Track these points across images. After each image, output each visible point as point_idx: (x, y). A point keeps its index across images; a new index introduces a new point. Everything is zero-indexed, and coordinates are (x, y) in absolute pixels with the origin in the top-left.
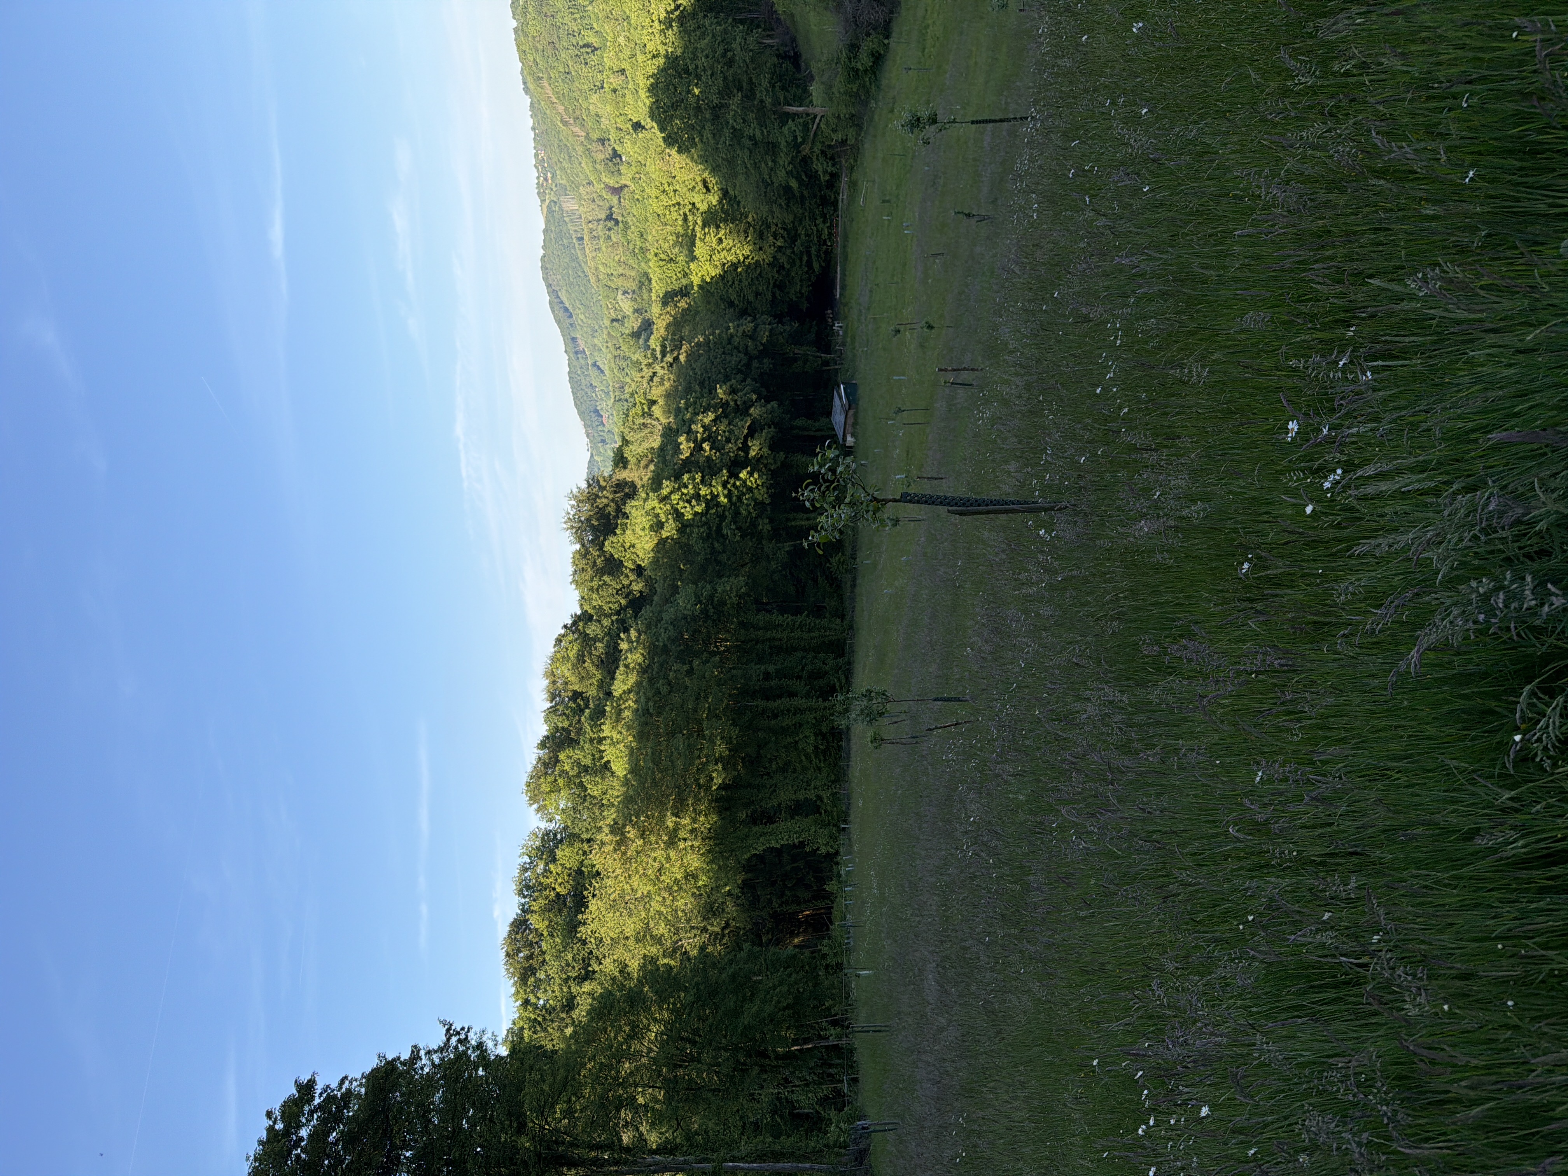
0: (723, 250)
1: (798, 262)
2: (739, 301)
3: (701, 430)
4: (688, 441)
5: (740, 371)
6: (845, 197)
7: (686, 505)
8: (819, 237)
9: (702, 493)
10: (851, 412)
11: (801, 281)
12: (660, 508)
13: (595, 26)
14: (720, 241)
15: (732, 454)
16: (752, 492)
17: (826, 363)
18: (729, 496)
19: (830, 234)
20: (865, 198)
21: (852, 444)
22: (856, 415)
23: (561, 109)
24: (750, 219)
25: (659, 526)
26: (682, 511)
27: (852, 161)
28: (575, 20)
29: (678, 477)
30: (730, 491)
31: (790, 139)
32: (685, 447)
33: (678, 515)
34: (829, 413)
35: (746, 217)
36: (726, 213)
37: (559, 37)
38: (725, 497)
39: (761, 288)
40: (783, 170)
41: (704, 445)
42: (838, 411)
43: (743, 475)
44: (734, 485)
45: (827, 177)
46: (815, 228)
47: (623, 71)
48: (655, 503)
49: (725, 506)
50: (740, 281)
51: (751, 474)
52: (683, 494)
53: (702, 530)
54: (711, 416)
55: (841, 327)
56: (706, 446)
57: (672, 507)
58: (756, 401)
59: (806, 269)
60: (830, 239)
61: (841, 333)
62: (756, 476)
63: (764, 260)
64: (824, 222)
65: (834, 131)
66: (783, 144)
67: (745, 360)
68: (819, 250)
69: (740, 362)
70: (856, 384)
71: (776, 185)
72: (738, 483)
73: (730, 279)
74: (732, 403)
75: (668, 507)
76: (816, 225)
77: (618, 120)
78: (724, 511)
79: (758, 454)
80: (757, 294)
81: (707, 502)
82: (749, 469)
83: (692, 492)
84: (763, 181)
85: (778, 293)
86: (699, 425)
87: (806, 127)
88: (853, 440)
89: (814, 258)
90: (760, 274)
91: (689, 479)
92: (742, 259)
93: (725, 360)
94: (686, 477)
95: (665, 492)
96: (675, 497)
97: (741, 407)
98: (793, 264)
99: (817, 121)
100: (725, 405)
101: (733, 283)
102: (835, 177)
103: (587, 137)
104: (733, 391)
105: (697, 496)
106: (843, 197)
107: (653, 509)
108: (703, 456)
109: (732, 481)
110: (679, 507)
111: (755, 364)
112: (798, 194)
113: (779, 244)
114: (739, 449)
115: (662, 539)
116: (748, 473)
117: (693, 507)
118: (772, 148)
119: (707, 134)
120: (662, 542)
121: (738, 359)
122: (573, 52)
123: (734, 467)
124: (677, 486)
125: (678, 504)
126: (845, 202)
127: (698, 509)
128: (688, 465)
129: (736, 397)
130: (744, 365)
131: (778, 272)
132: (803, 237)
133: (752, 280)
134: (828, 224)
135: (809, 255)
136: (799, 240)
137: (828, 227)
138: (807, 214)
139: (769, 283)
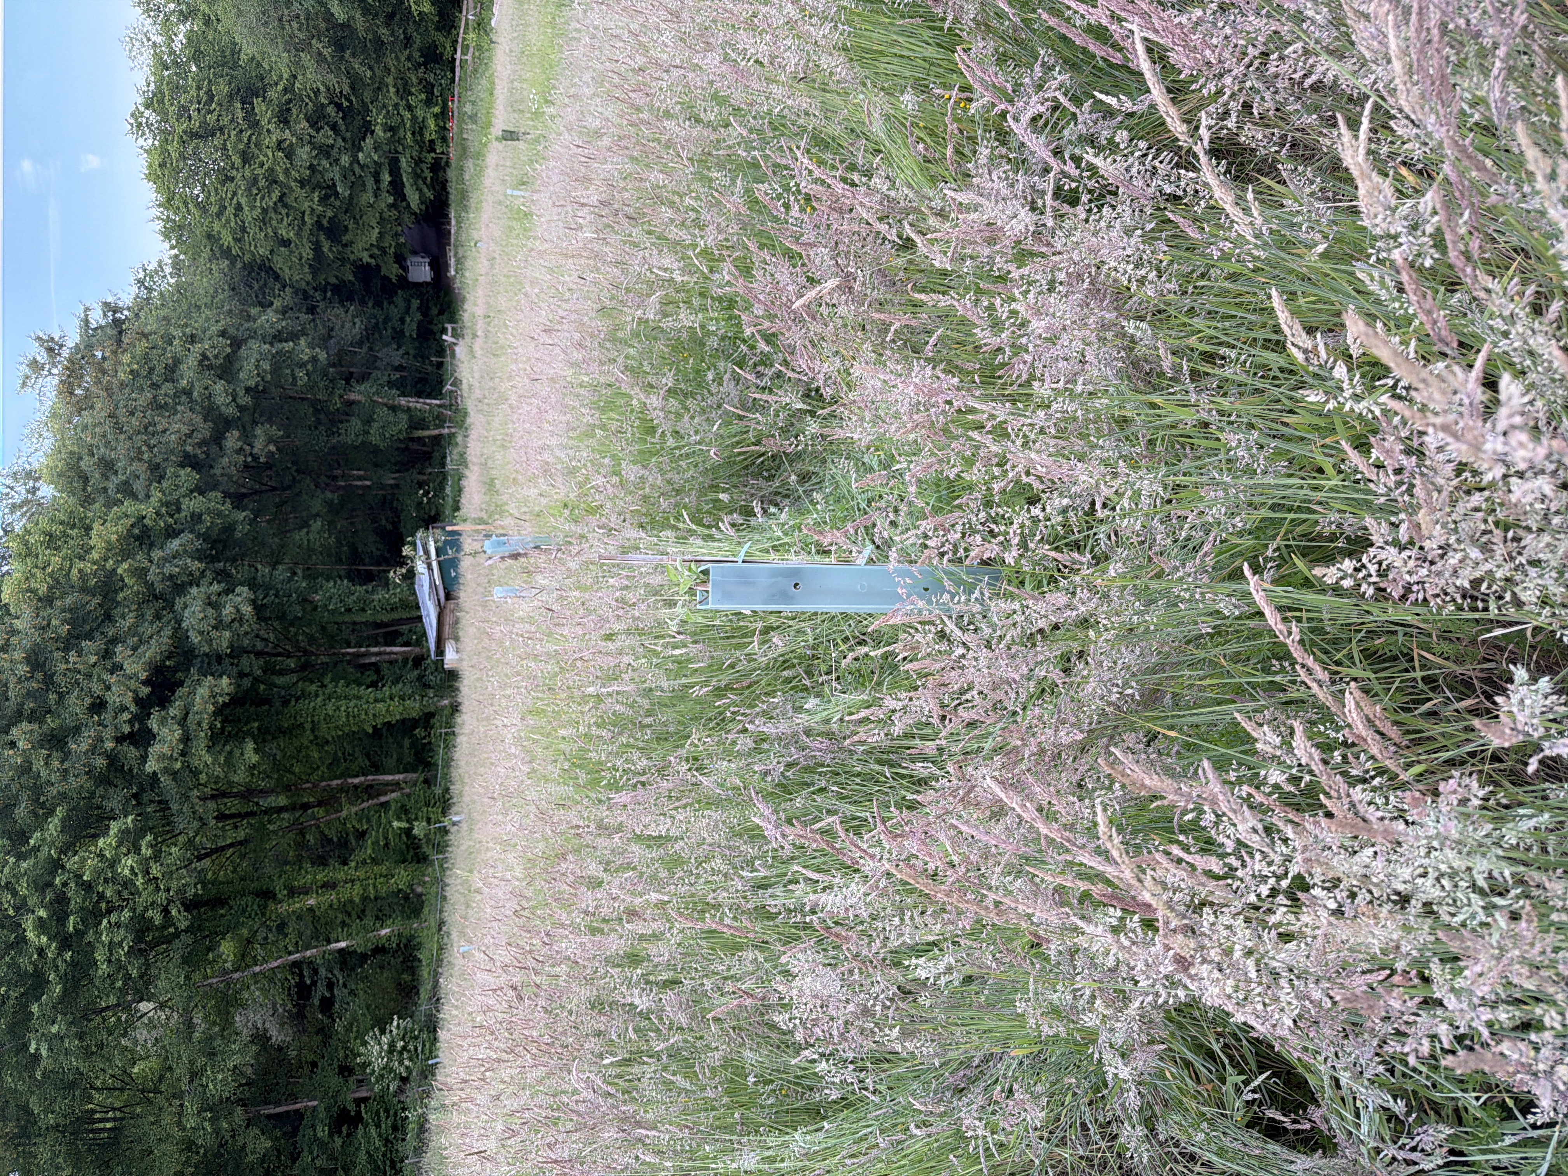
1: (369, 183)
5: (188, 461)
6: (468, 55)
8: (418, 135)
11: (382, 221)
39: (286, 231)
46: (407, 115)
59: (390, 200)
60: (444, 139)
64: (429, 102)
67: (205, 430)
68: (419, 162)
69: (189, 436)
76: (409, 108)
80: (279, 242)
85: (326, 246)
89: (407, 178)
90: (281, 199)
98: (357, 185)
111: (232, 439)
113: (322, 139)
126: (468, 67)
130: (200, 445)
131: (323, 200)
132: (379, 131)
133: (265, 211)
134: (437, 110)
135: (395, 170)
136: (369, 141)
137: (436, 116)
138: (390, 80)
139: (304, 223)
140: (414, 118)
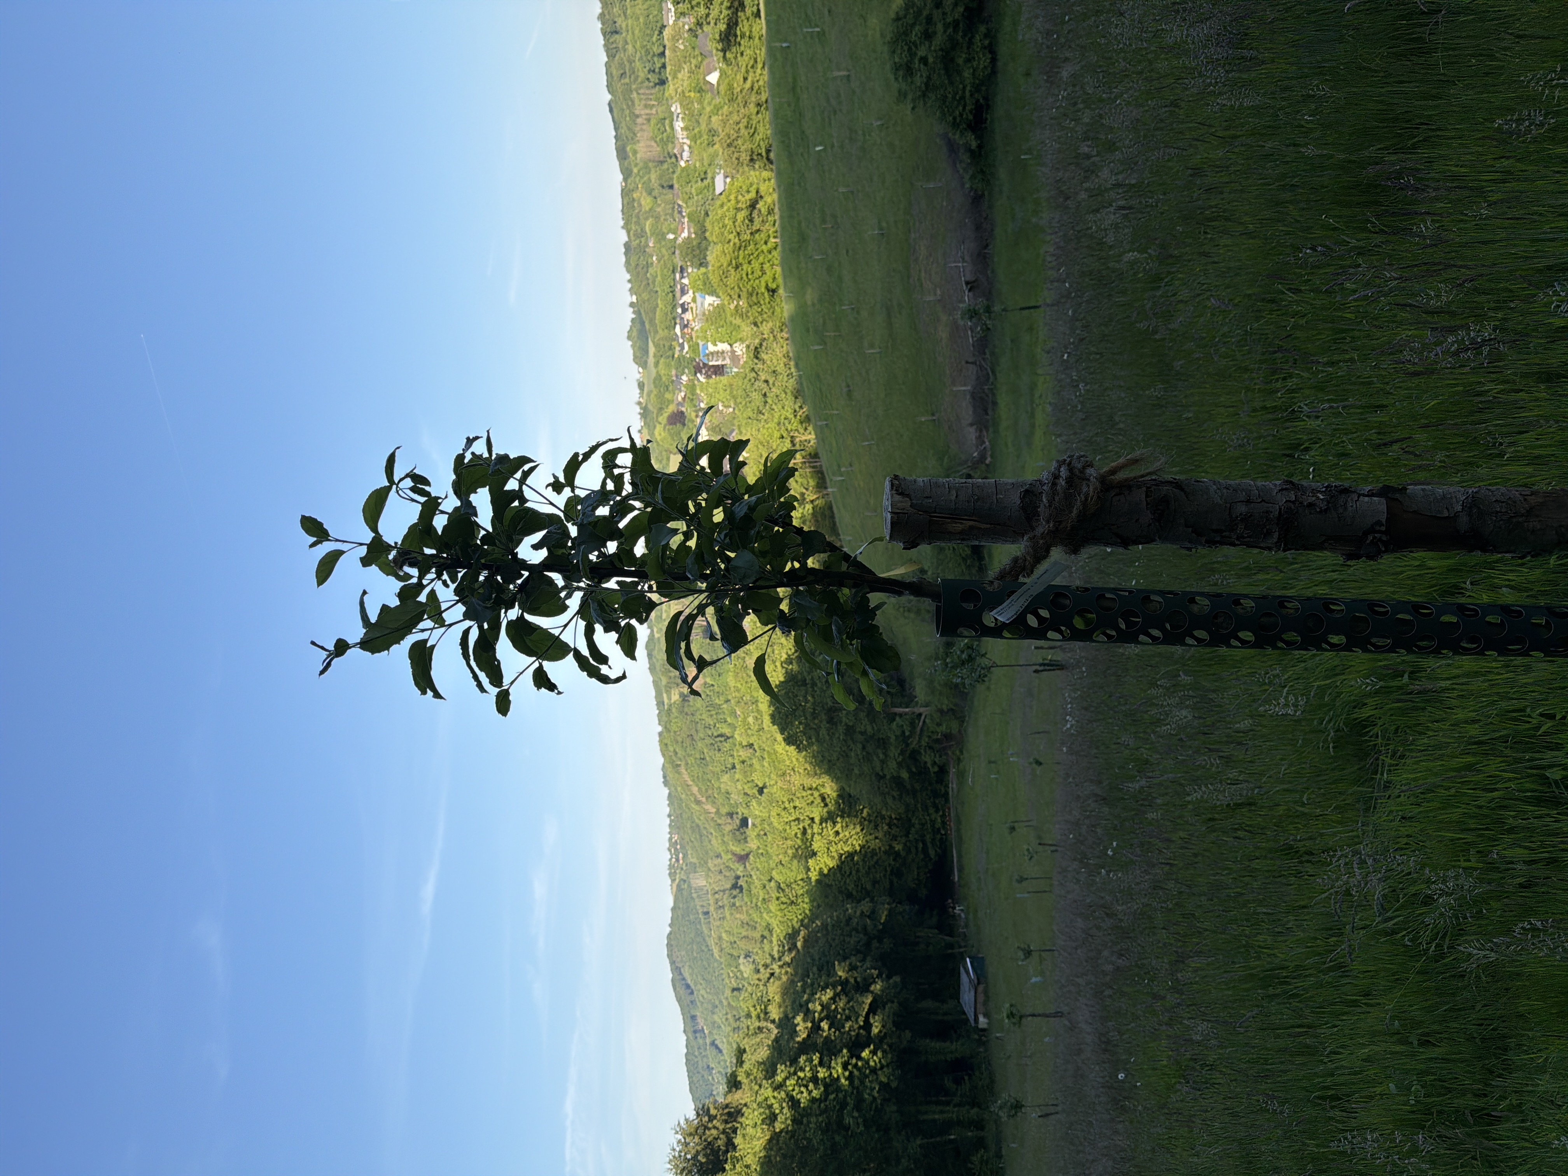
0: (841, 840)
1: (913, 850)
2: (857, 891)
3: (819, 1008)
4: (804, 1021)
5: (858, 952)
6: (954, 786)
7: (802, 1089)
8: (933, 826)
9: (821, 1075)
10: (981, 988)
11: (918, 868)
12: (774, 1097)
13: (728, 719)
14: (837, 833)
15: (853, 1033)
16: (876, 1074)
17: (951, 946)
18: (850, 1078)
19: (943, 823)
20: (973, 777)
21: (985, 1026)
22: (986, 992)
23: (695, 789)
24: (865, 814)
25: (772, 1118)
26: (799, 1097)
27: (958, 752)
28: (711, 716)
29: (794, 1061)
30: (851, 1073)
31: (898, 733)
32: (802, 1027)
33: (794, 1103)
34: (956, 996)
35: (862, 813)
36: (843, 811)
37: (696, 731)
38: (846, 1079)
39: (878, 876)
40: (894, 762)
41: (822, 1024)
42: (967, 989)
43: (865, 1054)
44: (856, 1066)
45: (936, 769)
46: (928, 818)
47: (751, 745)
48: (769, 1092)
49: (846, 1091)
50: (858, 871)
51: (874, 1053)
52: (799, 1078)
53: (820, 1119)
54: (829, 993)
55: (962, 910)
56: (825, 1025)
57: (787, 1095)
58: (877, 977)
59: (922, 856)
60: (944, 828)
61: (963, 915)
62: (879, 1054)
63: (880, 848)
64: (937, 811)
65: (939, 725)
66: (893, 738)
67: (864, 940)
68: (934, 839)
69: (859, 942)
70: (983, 958)
71: (888, 777)
72: (860, 1064)
73: (847, 868)
74: (852, 980)
75: (783, 1094)
76: (928, 815)
77: (746, 787)
78: (845, 1097)
79: (880, 1031)
80: (875, 882)
81: (826, 1086)
82: (872, 1047)
83: (809, 1075)
84: (877, 774)
85: (895, 880)
86: (817, 1003)
87: (913, 725)
88: (986, 1020)
89: (929, 845)
90: (877, 863)
91: (805, 1062)
92: (858, 848)
93: (844, 941)
94: (802, 1059)
95: (779, 1078)
96: (791, 1082)
97: (861, 985)
98: (909, 852)
99: (923, 717)
100: (844, 983)
101: (851, 873)
102: (943, 771)
103: (718, 812)
104: (852, 968)
105: (815, 1079)
106: (953, 786)
107: (766, 1099)
108: (822, 1036)
109: (854, 1061)
110: (794, 1093)
111: (875, 944)
112: (909, 787)
113: (893, 832)
114: (860, 1027)
115: (776, 1133)
116: (870, 1052)
117: (810, 1092)
118: (883, 743)
119: (823, 732)
120: (774, 1139)
121: (856, 939)
122: (708, 741)
123: (856, 1047)
124: (792, 1070)
125: (793, 1090)
126: (955, 791)
127: (816, 1094)
128: (806, 1047)
129: (856, 975)
130: (863, 945)
131: (894, 860)
132: (917, 826)
133: (869, 868)
134: (941, 813)
135: (924, 843)
136: (913, 829)
137: (941, 816)
138: (919, 805)
139: (886, 871)
140: (931, 820)
